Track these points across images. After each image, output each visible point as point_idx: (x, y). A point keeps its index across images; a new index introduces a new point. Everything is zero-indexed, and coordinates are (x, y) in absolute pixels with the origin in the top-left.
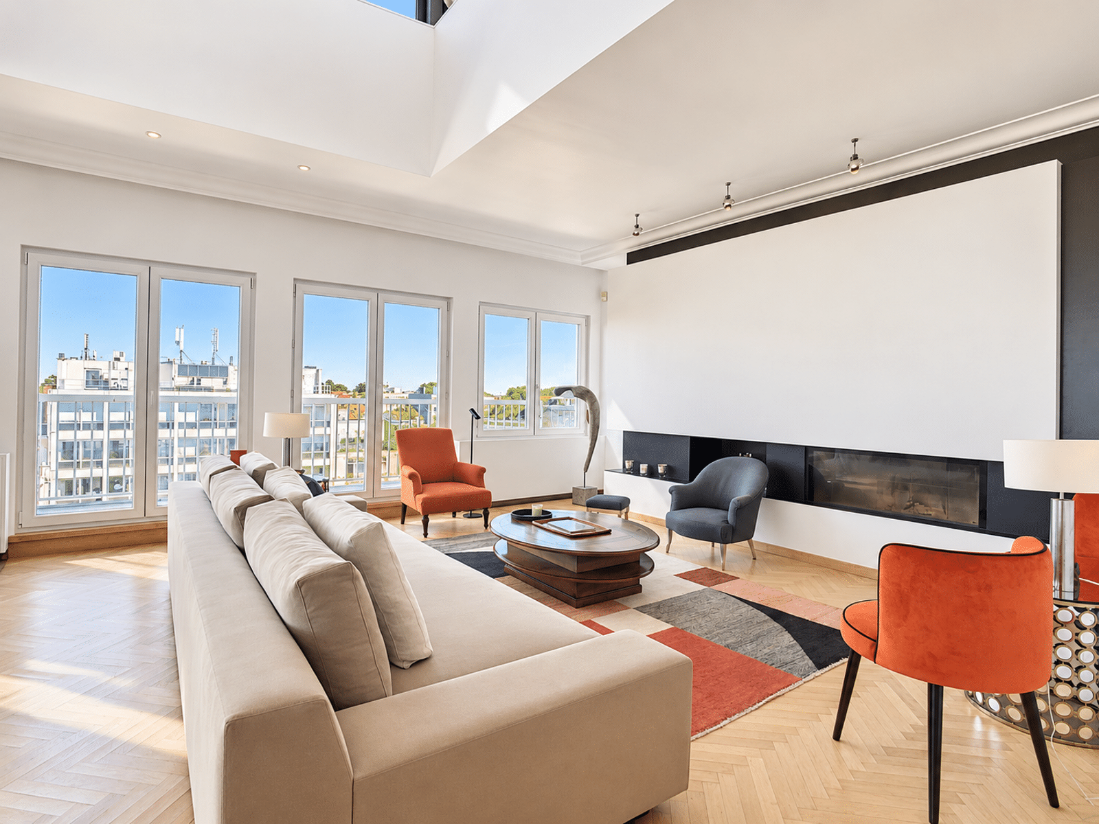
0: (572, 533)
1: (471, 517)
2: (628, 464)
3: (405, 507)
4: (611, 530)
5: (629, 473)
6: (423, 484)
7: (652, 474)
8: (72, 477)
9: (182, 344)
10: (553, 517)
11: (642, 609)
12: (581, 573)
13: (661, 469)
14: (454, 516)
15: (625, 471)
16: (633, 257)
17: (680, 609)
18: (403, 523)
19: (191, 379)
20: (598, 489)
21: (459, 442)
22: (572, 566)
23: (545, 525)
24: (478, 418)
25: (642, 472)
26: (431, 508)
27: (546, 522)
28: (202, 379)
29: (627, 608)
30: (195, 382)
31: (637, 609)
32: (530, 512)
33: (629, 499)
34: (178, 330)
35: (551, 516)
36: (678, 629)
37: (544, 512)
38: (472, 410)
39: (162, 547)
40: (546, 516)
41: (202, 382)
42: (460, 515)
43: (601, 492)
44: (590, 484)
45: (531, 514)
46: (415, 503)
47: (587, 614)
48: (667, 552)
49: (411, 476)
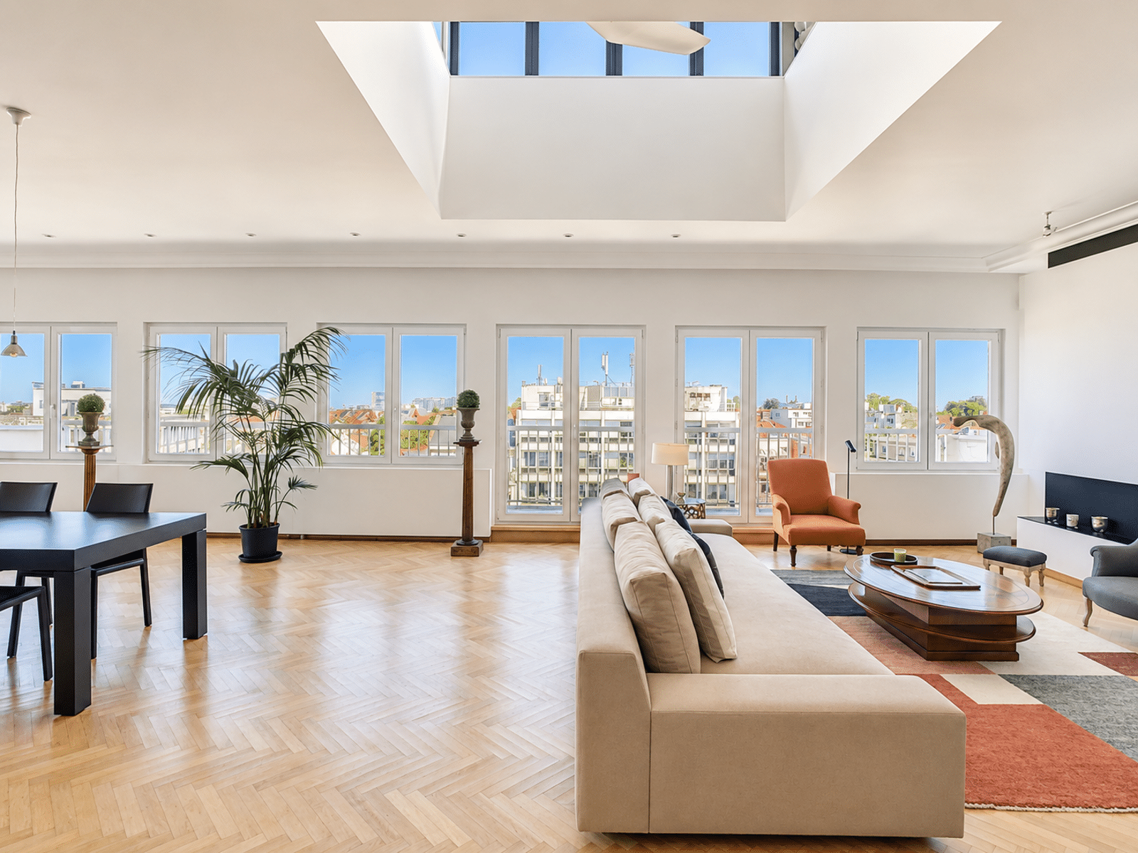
0: (931, 583)
1: (847, 552)
2: (1051, 512)
3: (776, 535)
4: (980, 587)
5: (1052, 524)
6: (791, 514)
7: (1084, 527)
8: (536, 480)
9: (607, 369)
10: (918, 564)
11: (1011, 679)
12: (933, 626)
13: (1096, 523)
14: (829, 549)
15: (1047, 520)
16: (1057, 258)
17: (1065, 688)
18: (775, 550)
19: (614, 400)
20: (1012, 538)
21: (834, 474)
22: (924, 617)
23: (907, 573)
24: (853, 450)
25: (1069, 524)
26: (800, 539)
27: (911, 568)
28: (623, 400)
29: (989, 672)
30: (618, 402)
31: (1003, 676)
32: (891, 556)
33: (1046, 556)
34: (603, 356)
35: (916, 563)
36: (1047, 708)
37: (908, 558)
38: (849, 442)
39: (576, 546)
40: (909, 562)
41: (622, 402)
42: (836, 549)
43: (1014, 543)
44: (1002, 531)
45: (893, 558)
46: (784, 533)
47: (933, 669)
48: (1086, 626)
49: (780, 507)
